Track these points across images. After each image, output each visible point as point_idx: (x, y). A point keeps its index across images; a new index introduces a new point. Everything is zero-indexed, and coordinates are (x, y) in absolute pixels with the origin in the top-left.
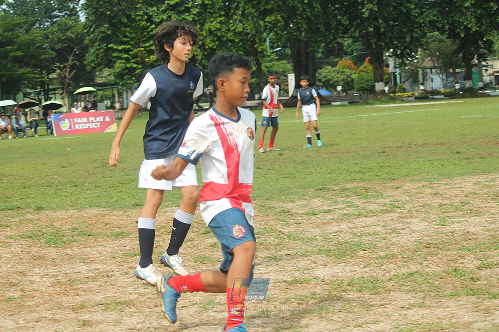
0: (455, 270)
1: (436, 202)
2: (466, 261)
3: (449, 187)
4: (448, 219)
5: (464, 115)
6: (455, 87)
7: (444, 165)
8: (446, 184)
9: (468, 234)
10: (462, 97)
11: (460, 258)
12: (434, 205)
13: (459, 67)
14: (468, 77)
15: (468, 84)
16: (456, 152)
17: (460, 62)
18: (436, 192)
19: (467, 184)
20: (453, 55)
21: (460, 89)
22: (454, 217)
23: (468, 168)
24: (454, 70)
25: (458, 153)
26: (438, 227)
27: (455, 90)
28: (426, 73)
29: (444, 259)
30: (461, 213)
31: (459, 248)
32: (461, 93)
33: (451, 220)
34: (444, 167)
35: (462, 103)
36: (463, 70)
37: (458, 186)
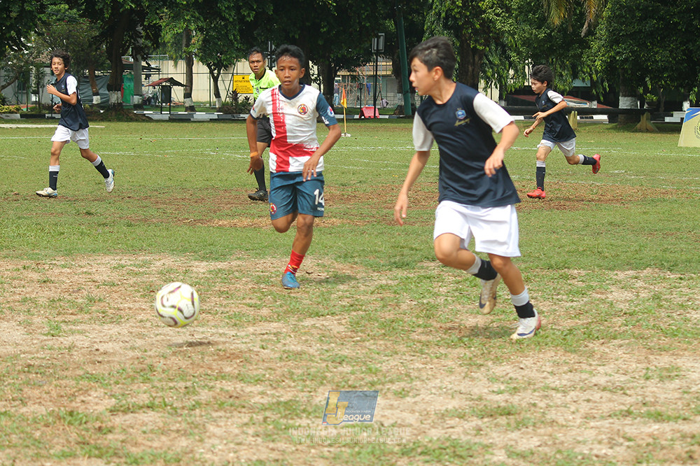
0: (71, 414)
1: (44, 295)
2: (90, 398)
3: (69, 270)
4: (63, 326)
5: (105, 150)
6: (92, 100)
7: (63, 234)
8: (64, 266)
9: (97, 353)
10: (103, 119)
11: (80, 392)
12: (42, 301)
13: (101, 66)
14: (115, 85)
15: (115, 97)
16: (85, 211)
17: (103, 58)
18: (46, 279)
19: (102, 269)
20: (90, 46)
21: (100, 106)
22: (74, 323)
23: (104, 241)
24: (92, 72)
25: (89, 213)
26: (45, 338)
27: (93, 105)
28: (43, 74)
29: (54, 394)
30: (87, 316)
31: (79, 375)
32: (102, 111)
33: (69, 327)
34: (62, 236)
35: (102, 129)
36: (108, 73)
37: (85, 270)
